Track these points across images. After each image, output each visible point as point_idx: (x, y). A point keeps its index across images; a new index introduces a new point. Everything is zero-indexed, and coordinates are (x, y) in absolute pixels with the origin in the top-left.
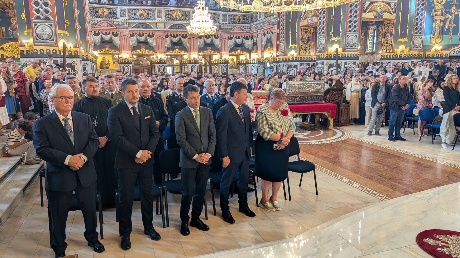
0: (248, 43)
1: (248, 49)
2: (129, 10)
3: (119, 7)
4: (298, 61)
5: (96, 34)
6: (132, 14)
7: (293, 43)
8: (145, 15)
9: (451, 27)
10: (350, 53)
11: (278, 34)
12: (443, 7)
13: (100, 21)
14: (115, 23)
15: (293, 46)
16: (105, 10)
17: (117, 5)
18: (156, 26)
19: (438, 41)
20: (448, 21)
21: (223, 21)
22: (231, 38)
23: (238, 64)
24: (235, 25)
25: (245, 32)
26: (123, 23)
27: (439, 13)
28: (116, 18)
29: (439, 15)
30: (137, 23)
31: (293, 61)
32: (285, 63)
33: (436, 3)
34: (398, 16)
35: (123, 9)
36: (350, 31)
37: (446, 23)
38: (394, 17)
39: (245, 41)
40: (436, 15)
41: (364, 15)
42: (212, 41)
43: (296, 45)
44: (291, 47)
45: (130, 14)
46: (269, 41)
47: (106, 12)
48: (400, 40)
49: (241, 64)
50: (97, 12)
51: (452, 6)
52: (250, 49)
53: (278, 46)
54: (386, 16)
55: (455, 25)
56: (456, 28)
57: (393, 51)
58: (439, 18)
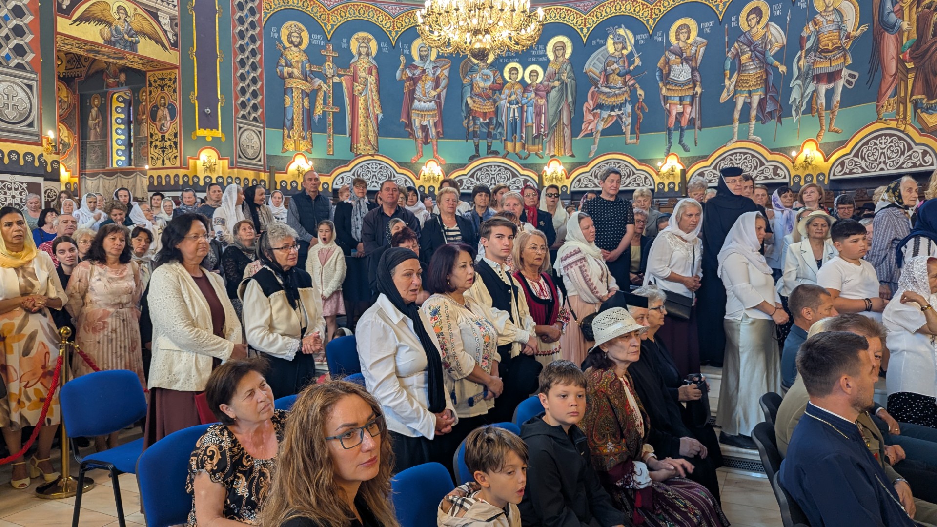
9: (329, 114)
12: (304, 58)
19: (303, 146)
29: (298, 78)
37: (315, 102)
48: (200, 132)
51: (324, 59)
55: (336, 110)
56: (339, 118)
57: (185, 166)
58: (297, 84)
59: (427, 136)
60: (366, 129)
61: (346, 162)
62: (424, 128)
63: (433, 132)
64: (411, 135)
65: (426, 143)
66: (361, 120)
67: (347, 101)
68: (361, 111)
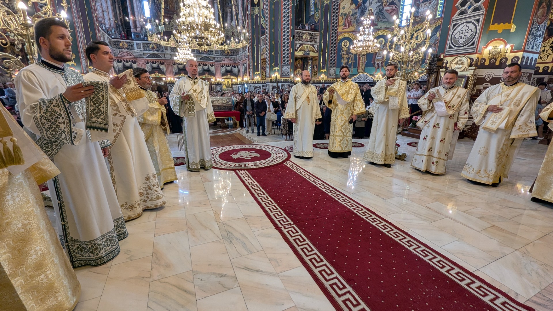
0: (235, 70)
1: (236, 74)
2: (143, 44)
3: (135, 42)
4: (262, 84)
5: (119, 62)
6: (146, 47)
7: (258, 71)
8: (156, 47)
9: (352, 63)
10: (285, 79)
11: (249, 64)
12: (347, 49)
13: (121, 51)
14: (133, 53)
15: (258, 73)
16: (125, 43)
17: (134, 40)
18: (165, 56)
20: (351, 58)
21: (216, 53)
22: (222, 66)
23: (232, 85)
24: (225, 57)
25: (232, 62)
26: (139, 54)
27: (345, 53)
28: (134, 49)
30: (149, 53)
31: (258, 83)
32: (253, 85)
33: (343, 46)
34: (320, 55)
35: (139, 43)
36: (284, 64)
37: (349, 60)
38: (317, 55)
39: (233, 68)
40: (343, 54)
41: (296, 53)
42: (208, 68)
43: (259, 72)
44: (257, 74)
45: (144, 47)
46: (246, 69)
47: (126, 45)
48: (322, 70)
49: (234, 85)
50: (118, 45)
52: (237, 74)
53: (249, 72)
54: (312, 54)
55: (354, 61)
56: (355, 63)
57: (318, 78)
58: (345, 56)
59: (379, 66)
60: (362, 66)
61: (355, 75)
62: (378, 64)
63: (380, 65)
64: (374, 66)
65: (378, 68)
66: (361, 63)
67: (358, 59)
68: (361, 61)
